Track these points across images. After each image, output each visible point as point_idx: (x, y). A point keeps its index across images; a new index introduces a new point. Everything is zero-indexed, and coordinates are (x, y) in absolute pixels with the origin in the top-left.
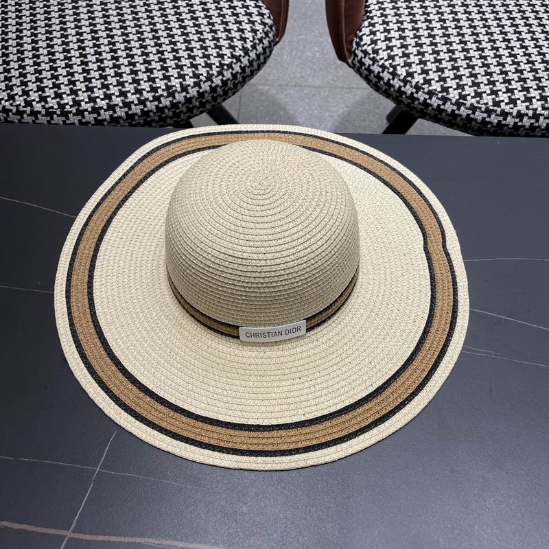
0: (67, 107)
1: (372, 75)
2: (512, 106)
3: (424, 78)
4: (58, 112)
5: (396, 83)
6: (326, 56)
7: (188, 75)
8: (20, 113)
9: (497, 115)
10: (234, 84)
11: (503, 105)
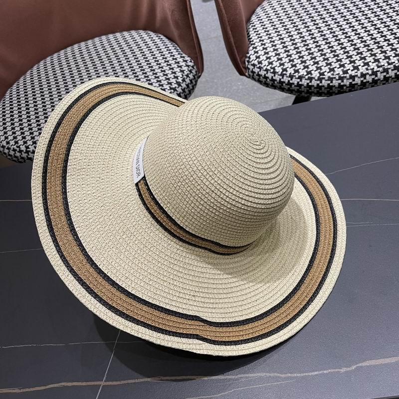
1: (261, 78)
2: (356, 71)
3: (294, 70)
5: (277, 78)
6: (247, 86)
11: (349, 71)
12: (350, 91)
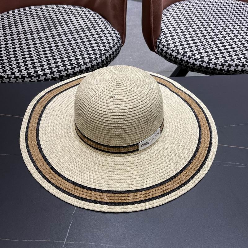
0: (32, 74)
1: (168, 55)
2: (233, 62)
3: (192, 53)
4: (27, 76)
5: (180, 57)
7: (86, 58)
8: (9, 78)
9: (227, 66)
10: (106, 62)
11: (228, 61)
12: (226, 74)
